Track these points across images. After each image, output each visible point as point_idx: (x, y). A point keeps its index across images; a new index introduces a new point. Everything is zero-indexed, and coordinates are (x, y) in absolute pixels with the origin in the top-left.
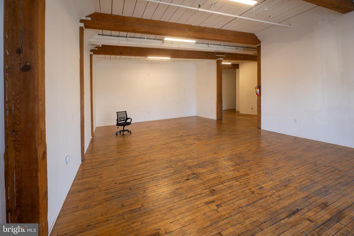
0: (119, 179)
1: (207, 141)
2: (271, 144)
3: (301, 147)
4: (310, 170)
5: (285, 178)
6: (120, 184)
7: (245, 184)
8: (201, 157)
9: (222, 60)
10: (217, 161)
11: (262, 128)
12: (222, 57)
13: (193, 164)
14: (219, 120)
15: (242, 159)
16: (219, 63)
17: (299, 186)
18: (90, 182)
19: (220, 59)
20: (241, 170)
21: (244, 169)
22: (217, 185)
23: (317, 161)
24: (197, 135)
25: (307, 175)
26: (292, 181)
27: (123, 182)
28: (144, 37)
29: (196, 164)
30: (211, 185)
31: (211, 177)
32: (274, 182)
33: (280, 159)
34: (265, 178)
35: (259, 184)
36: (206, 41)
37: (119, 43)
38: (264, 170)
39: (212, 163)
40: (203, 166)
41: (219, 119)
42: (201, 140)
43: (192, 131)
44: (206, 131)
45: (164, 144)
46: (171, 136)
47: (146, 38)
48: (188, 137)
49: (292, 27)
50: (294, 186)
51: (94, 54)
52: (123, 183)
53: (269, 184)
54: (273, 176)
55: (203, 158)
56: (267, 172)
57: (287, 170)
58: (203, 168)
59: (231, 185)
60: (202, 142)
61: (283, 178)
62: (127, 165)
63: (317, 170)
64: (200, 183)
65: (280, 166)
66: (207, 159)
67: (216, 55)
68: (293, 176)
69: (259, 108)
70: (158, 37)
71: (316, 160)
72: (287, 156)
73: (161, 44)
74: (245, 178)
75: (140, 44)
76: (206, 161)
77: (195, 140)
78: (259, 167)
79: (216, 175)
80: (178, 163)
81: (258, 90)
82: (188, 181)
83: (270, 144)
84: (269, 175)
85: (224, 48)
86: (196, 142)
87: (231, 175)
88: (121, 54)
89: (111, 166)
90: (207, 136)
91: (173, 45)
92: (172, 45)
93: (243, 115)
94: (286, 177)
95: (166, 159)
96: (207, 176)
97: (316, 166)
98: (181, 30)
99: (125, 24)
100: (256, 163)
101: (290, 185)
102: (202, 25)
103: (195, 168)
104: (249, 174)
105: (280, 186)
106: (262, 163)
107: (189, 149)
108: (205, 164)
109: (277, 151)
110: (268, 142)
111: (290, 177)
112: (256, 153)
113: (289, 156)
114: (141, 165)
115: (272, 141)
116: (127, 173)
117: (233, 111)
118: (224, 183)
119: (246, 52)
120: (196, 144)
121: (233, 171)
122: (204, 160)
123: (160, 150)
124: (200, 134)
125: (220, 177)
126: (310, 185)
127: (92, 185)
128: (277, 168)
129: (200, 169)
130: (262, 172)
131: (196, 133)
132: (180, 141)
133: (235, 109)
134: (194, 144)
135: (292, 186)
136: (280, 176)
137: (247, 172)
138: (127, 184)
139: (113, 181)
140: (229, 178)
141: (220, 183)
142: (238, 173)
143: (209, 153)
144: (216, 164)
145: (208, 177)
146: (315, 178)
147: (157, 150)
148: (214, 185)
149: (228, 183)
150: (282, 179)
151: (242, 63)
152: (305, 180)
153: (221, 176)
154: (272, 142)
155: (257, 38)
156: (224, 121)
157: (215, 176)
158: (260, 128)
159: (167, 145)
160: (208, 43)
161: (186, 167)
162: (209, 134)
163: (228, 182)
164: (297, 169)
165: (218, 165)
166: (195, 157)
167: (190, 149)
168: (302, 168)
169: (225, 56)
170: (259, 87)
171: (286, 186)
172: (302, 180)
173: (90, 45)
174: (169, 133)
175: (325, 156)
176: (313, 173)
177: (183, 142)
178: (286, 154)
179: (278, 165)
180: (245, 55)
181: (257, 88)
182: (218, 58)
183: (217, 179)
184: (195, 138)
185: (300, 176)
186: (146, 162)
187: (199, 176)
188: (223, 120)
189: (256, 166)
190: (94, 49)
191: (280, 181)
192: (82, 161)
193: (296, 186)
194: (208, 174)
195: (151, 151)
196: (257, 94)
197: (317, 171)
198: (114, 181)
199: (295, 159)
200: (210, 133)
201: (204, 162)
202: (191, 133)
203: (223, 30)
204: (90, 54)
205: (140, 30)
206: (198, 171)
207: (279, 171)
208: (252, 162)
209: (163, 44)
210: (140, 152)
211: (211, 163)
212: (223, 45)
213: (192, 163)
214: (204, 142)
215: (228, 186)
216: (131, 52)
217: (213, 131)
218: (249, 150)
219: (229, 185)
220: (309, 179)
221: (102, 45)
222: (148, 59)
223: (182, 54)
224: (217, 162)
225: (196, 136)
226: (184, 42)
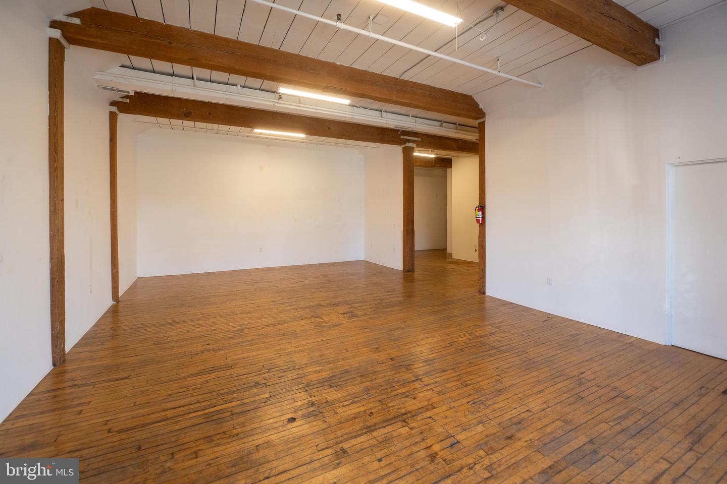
0: (123, 419)
1: (370, 318)
2: (499, 328)
3: (556, 338)
4: (566, 395)
5: (511, 416)
6: (120, 433)
7: (421, 433)
8: (343, 359)
9: (413, 148)
10: (375, 370)
11: (489, 292)
12: (413, 142)
13: (318, 378)
14: (408, 271)
15: (430, 365)
16: (407, 153)
17: (538, 440)
18: (45, 426)
19: (408, 144)
20: (421, 395)
21: (430, 392)
22: (356, 437)
23: (582, 373)
24: (354, 303)
25: (559, 407)
26: (526, 425)
27: (129, 425)
28: (235, 82)
29: (326, 376)
30: (342, 436)
31: (349, 412)
32: (486, 427)
33: (510, 368)
34: (468, 417)
35: (451, 431)
36: (377, 105)
37: (173, 90)
38: (470, 395)
39: (363, 374)
40: (340, 383)
41: (407, 268)
42: (357, 316)
43: (345, 294)
44: (375, 295)
45: (273, 323)
46: (295, 305)
47: (239, 86)
48: (332, 308)
49: (543, 86)
50: (527, 439)
51: (121, 112)
52: (127, 430)
53: (474, 433)
54: (487, 411)
55: (348, 361)
56: (477, 400)
57: (520, 395)
58: (338, 387)
59: (388, 435)
60: (358, 320)
61: (507, 416)
62: (163, 379)
63: (582, 395)
64: (319, 429)
65: (507, 386)
66: (355, 364)
67: (402, 137)
68: (531, 411)
69: (481, 250)
70: (267, 84)
71: (583, 370)
72: (526, 359)
73: (274, 102)
74: (425, 416)
75: (225, 96)
76: (352, 370)
77: (345, 315)
78: (461, 386)
79: (362, 409)
80: (286, 373)
81: (480, 213)
82: (290, 425)
83: (496, 330)
84: (479, 407)
85: (416, 123)
86: (345, 322)
87: (397, 407)
88: (186, 117)
89: (119, 382)
90: (372, 308)
91: (302, 105)
92: (299, 105)
93: (458, 263)
94: (516, 413)
95: (261, 364)
96: (339, 411)
97: (581, 384)
98: (310, 72)
99: (173, 45)
100: (459, 375)
101: (519, 435)
102: (358, 66)
103: (319, 389)
104: (435, 406)
105: (497, 439)
106: (471, 377)
107: (323, 339)
108: (346, 378)
109: (507, 347)
110: (494, 324)
111: (522, 413)
112: (463, 351)
113: (530, 360)
114: (196, 378)
115: (502, 322)
116: (151, 401)
117: (440, 252)
118: (373, 431)
119: (461, 133)
120: (341, 326)
121: (405, 396)
122: (347, 368)
123: (259, 339)
124: (358, 303)
125: (368, 412)
126: (562, 434)
127: (44, 436)
128: (500, 391)
129: (331, 390)
130: (464, 401)
131: (351, 300)
132: (311, 317)
133: (445, 250)
134: (339, 324)
135: (524, 440)
136: (502, 410)
137: (434, 400)
138: (137, 434)
139: (106, 424)
140: (389, 417)
141: (364, 431)
142: (414, 401)
143: (365, 349)
144: (369, 379)
145: (343, 414)
146: (574, 415)
147: (250, 338)
148: (350, 435)
149: (382, 430)
150: (505, 419)
151: (457, 157)
152: (553, 422)
153: (373, 411)
154: (503, 324)
155: (477, 105)
156: (418, 274)
157: (360, 411)
158: (484, 293)
159: (280, 326)
160: (380, 109)
161: (301, 386)
162: (379, 303)
163: (384, 427)
164: (542, 391)
165: (375, 379)
166: (331, 359)
167: (326, 339)
168: (552, 389)
169: (420, 139)
170: (482, 208)
171: (509, 438)
172: (545, 421)
173: (104, 88)
174: (294, 298)
175: (600, 361)
176: (572, 402)
177: (318, 320)
178: (526, 355)
179: (503, 381)
180: (461, 140)
181: (477, 208)
182: (405, 144)
183: (360, 419)
184: (345, 311)
185: (544, 410)
186: (214, 369)
187: (321, 410)
188: (415, 273)
189: (456, 383)
190: (120, 100)
191: (499, 424)
192: (54, 365)
193: (531, 440)
194: (345, 403)
195: (237, 341)
196: (478, 221)
197: (580, 397)
198: (108, 423)
199: (542, 366)
200: (380, 299)
201: (347, 372)
202: (340, 300)
203: (406, 83)
204: (110, 112)
205: (210, 63)
206: (325, 396)
207: (502, 397)
208: (450, 374)
209: (280, 102)
210: (209, 344)
211: (360, 374)
212: (412, 116)
213: (316, 375)
214: (361, 321)
215: (380, 439)
216: (210, 114)
217: (389, 296)
218: (450, 344)
219: (383, 436)
220: (563, 418)
221: (136, 93)
222: (256, 133)
223: (329, 128)
224: (375, 372)
225: (350, 306)
226: (328, 102)
